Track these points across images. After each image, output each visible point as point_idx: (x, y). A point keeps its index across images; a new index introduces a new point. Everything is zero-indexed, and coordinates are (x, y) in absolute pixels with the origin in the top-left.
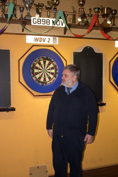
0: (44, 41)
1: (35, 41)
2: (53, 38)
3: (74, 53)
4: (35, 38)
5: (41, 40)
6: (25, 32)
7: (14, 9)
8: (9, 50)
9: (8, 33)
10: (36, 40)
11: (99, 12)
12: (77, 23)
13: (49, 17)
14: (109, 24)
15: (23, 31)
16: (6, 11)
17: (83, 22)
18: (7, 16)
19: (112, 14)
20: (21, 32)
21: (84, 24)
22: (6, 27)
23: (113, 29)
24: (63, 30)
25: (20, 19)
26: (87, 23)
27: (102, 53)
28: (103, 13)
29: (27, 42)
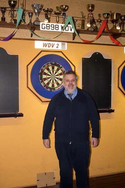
0: (53, 47)
1: (44, 47)
2: (62, 44)
3: (83, 58)
4: (44, 43)
5: (49, 46)
6: (34, 37)
7: (23, 15)
8: (18, 56)
9: (16, 39)
10: (45, 45)
11: (108, 18)
12: (86, 29)
13: (58, 22)
14: (118, 30)
15: (32, 36)
16: (15, 16)
17: (92, 28)
18: (15, 21)
19: (122, 20)
20: (29, 37)
21: (93, 30)
22: (15, 32)
23: (122, 35)
24: (72, 36)
25: (29, 24)
26: (96, 29)
27: (111, 59)
28: (112, 18)
29: (35, 48)
